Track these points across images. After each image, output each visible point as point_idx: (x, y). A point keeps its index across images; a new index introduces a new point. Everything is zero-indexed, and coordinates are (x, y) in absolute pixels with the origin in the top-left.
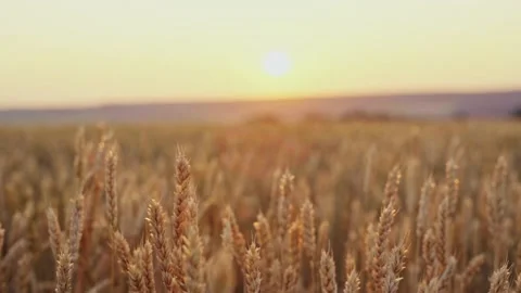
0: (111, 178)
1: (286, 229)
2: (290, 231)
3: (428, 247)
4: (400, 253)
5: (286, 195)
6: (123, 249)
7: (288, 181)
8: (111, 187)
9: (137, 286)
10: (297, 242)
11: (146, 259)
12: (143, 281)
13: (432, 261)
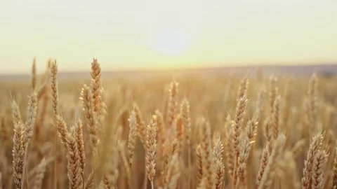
0: (54, 79)
1: (173, 118)
2: (176, 120)
3: (267, 129)
4: (253, 124)
5: (173, 96)
6: (63, 127)
7: (174, 86)
8: (54, 85)
9: (72, 148)
10: (181, 128)
11: (78, 131)
12: (76, 144)
13: (270, 138)
